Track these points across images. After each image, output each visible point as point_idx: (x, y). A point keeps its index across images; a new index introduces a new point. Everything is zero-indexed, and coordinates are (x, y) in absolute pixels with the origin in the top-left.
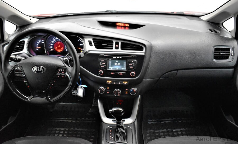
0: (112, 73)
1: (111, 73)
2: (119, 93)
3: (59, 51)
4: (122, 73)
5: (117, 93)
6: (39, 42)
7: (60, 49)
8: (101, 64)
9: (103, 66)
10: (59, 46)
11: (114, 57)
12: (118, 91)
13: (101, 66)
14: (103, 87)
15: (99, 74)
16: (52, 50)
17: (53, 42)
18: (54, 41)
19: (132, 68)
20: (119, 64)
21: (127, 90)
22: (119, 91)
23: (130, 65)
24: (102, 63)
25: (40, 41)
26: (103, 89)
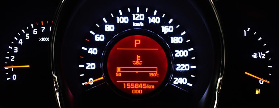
3: (135, 92)
6: (23, 37)
7: (144, 77)
10: (138, 61)
16: (91, 81)
17: (99, 38)
18: (108, 35)
25: (30, 31)
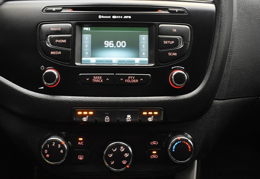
0: (97, 79)
1: (91, 77)
2: (127, 159)
4: (136, 77)
5: (119, 156)
8: (49, 45)
9: (58, 50)
11: (100, 17)
12: (122, 149)
13: (52, 53)
14: (60, 136)
15: (43, 85)
19: (175, 54)
20: (121, 44)
21: (154, 143)
22: (127, 151)
23: (165, 42)
24: (52, 41)
26: (63, 147)
